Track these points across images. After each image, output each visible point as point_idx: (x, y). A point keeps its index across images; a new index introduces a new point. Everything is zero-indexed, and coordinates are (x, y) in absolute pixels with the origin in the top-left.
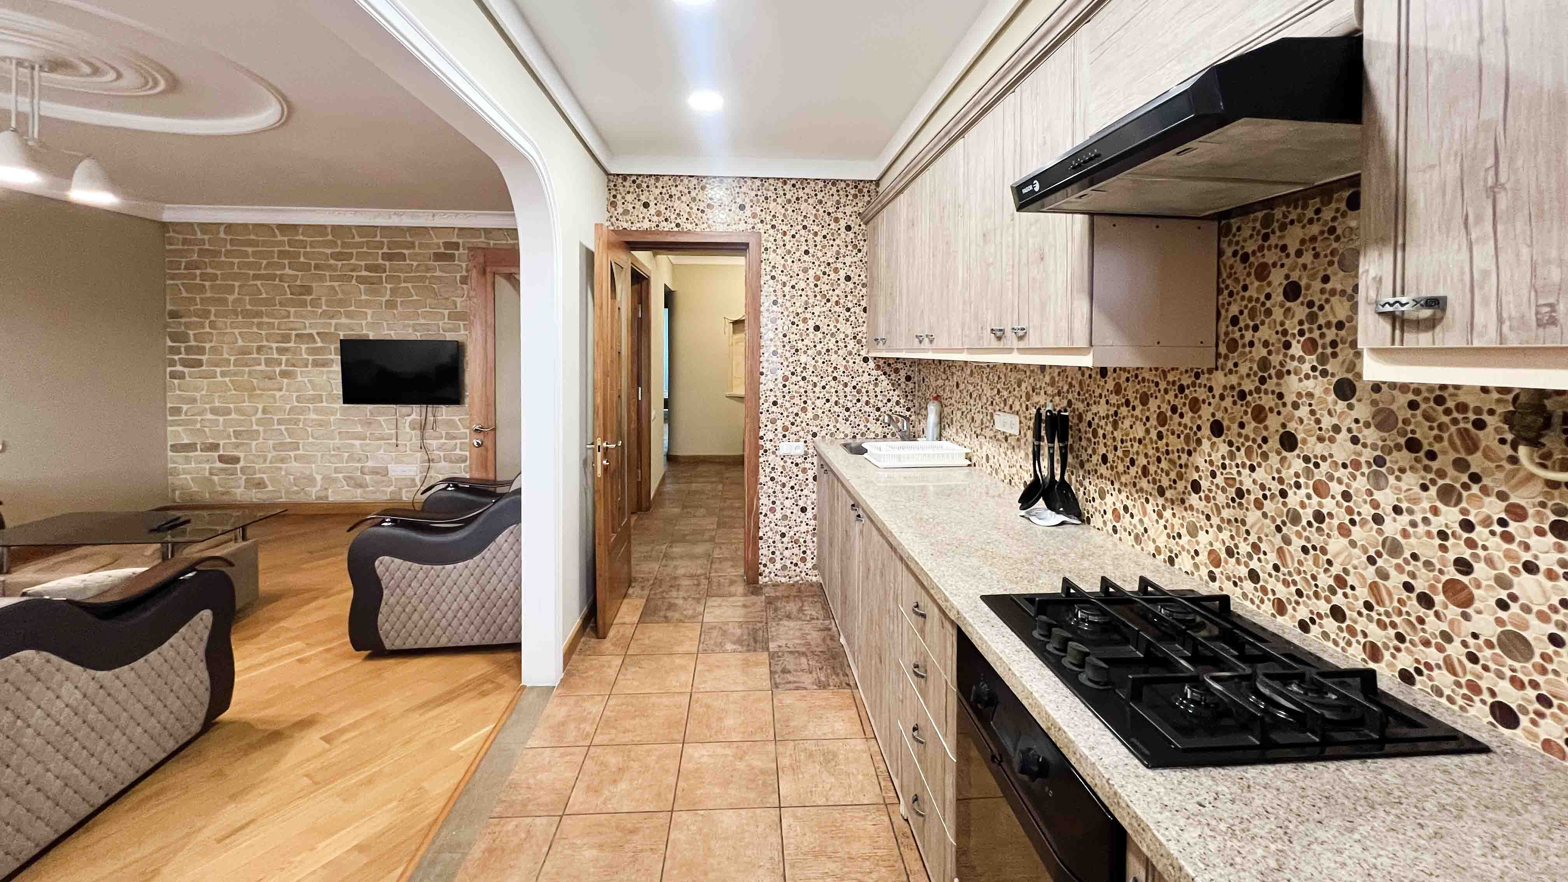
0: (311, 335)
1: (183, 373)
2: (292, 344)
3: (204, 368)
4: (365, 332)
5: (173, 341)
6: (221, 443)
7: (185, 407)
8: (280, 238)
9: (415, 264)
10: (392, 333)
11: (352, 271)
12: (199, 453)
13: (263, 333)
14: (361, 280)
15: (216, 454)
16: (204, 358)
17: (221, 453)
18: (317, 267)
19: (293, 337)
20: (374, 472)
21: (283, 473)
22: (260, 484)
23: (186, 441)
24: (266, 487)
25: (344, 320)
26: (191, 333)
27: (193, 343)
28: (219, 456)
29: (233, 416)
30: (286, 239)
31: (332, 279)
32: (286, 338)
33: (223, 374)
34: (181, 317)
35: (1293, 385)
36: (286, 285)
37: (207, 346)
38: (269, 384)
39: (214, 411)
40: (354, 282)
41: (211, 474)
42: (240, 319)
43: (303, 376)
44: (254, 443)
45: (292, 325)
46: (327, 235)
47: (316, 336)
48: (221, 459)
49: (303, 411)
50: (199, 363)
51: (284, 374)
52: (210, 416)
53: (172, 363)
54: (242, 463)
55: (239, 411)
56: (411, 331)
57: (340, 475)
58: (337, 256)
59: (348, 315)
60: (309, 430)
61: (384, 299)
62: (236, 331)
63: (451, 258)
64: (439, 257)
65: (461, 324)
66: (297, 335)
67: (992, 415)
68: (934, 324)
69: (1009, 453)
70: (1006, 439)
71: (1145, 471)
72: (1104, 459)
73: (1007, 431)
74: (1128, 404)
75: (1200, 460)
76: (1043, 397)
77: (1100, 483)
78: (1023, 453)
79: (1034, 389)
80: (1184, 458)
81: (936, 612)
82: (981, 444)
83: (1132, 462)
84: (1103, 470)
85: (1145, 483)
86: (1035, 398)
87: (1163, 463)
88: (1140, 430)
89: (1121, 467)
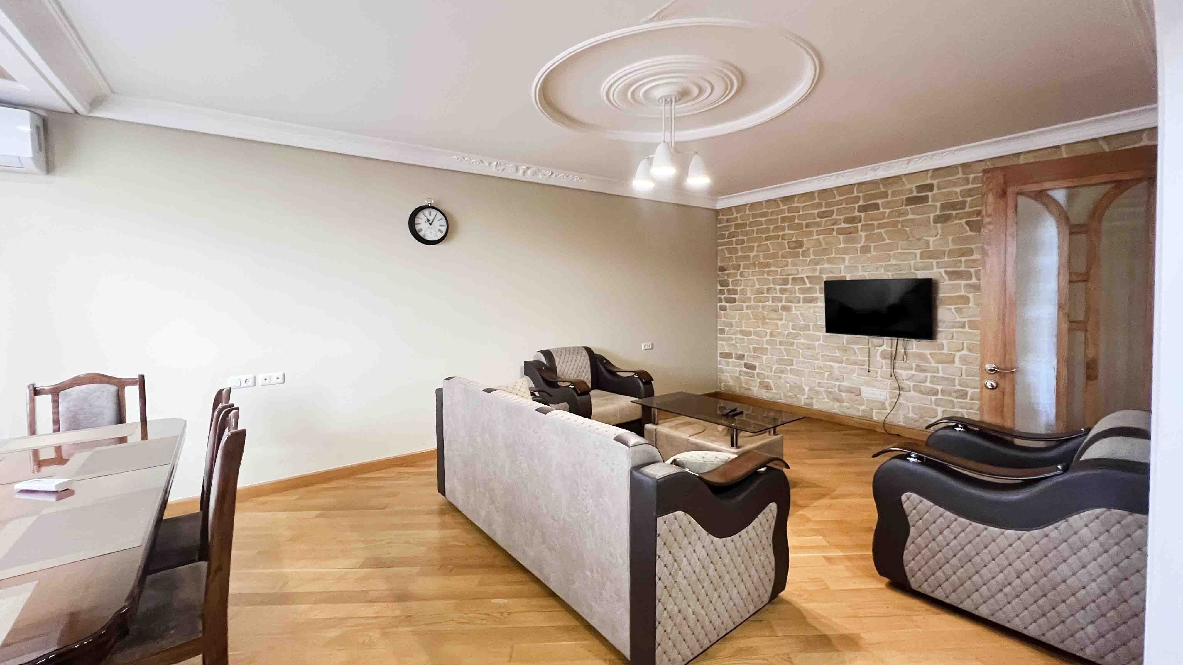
0: (803, 279)
1: (726, 306)
2: (789, 286)
3: (737, 303)
4: (843, 274)
5: (721, 286)
6: (746, 354)
7: (727, 329)
8: (782, 208)
9: (888, 211)
10: (866, 274)
11: (834, 224)
12: (733, 360)
13: (771, 278)
14: (841, 231)
15: (743, 362)
16: (737, 297)
17: (746, 361)
18: (807, 226)
19: (790, 281)
20: (849, 391)
21: (782, 381)
22: (767, 387)
23: (727, 351)
24: (771, 389)
25: (826, 266)
26: (730, 280)
27: (731, 287)
28: (745, 364)
29: (753, 337)
30: (786, 207)
31: (819, 233)
32: (785, 282)
33: (748, 308)
34: (725, 270)
36: (786, 242)
37: (739, 288)
38: (774, 315)
39: (742, 332)
40: (835, 234)
41: (740, 375)
42: (757, 269)
43: (797, 310)
44: (765, 357)
45: (790, 272)
46: (815, 199)
47: (806, 279)
48: (746, 366)
49: (796, 336)
50: (734, 300)
51: (784, 308)
52: (739, 336)
53: (720, 300)
54: (757, 371)
55: (757, 334)
56: (882, 271)
57: (822, 389)
58: (822, 215)
59: (830, 261)
60: (801, 351)
61: (859, 246)
62: (755, 278)
63: (925, 199)
64: (911, 201)
65: (934, 262)
66: (793, 279)
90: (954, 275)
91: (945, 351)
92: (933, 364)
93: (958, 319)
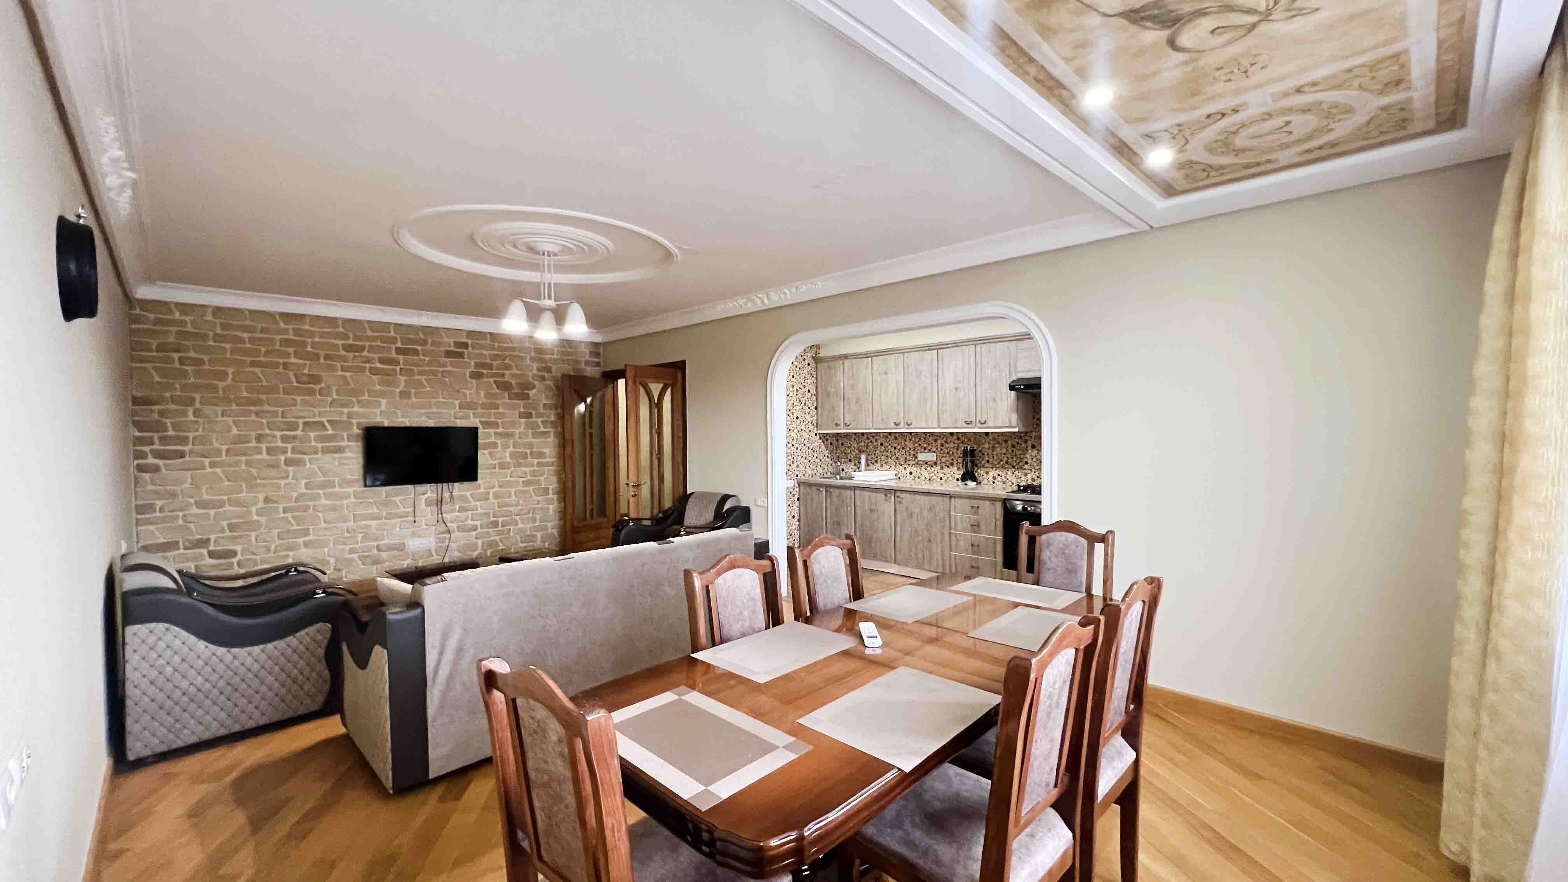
0: (321, 424)
1: (156, 465)
2: (298, 433)
3: (187, 458)
4: (378, 419)
5: (141, 430)
6: (212, 537)
7: (159, 503)
8: (282, 326)
9: (428, 359)
10: (406, 420)
11: (365, 362)
12: (182, 551)
13: (265, 421)
14: (374, 371)
15: (205, 551)
16: (186, 449)
17: (212, 549)
18: (327, 357)
19: (301, 426)
20: (391, 548)
23: (162, 540)
25: (356, 409)
26: (168, 422)
27: (170, 433)
28: (210, 552)
30: (290, 327)
31: (343, 369)
32: (293, 427)
33: (212, 465)
34: (154, 404)
36: (291, 373)
38: (273, 472)
39: (201, 505)
40: (367, 373)
43: (313, 463)
44: (253, 535)
45: (298, 414)
46: (337, 327)
47: (327, 424)
49: (316, 497)
50: (179, 454)
51: (290, 462)
53: (140, 455)
55: (234, 502)
56: (424, 418)
57: (355, 556)
58: (348, 348)
59: (361, 403)
60: (321, 515)
61: (397, 390)
62: (229, 419)
63: (460, 355)
64: (449, 354)
65: (471, 412)
66: (305, 423)
67: (914, 455)
68: (911, 418)
69: (929, 468)
70: (926, 463)
71: (1007, 462)
72: (988, 461)
73: (927, 460)
74: (999, 443)
75: (1028, 456)
76: (952, 445)
77: (986, 470)
78: (939, 467)
79: (946, 442)
80: (1022, 456)
81: (988, 503)
82: (905, 468)
83: (1001, 460)
84: (987, 465)
85: (1007, 466)
86: (947, 445)
87: (1015, 459)
88: (1004, 451)
89: (996, 463)
90: (488, 425)
91: (482, 490)
92: (473, 503)
93: (491, 462)
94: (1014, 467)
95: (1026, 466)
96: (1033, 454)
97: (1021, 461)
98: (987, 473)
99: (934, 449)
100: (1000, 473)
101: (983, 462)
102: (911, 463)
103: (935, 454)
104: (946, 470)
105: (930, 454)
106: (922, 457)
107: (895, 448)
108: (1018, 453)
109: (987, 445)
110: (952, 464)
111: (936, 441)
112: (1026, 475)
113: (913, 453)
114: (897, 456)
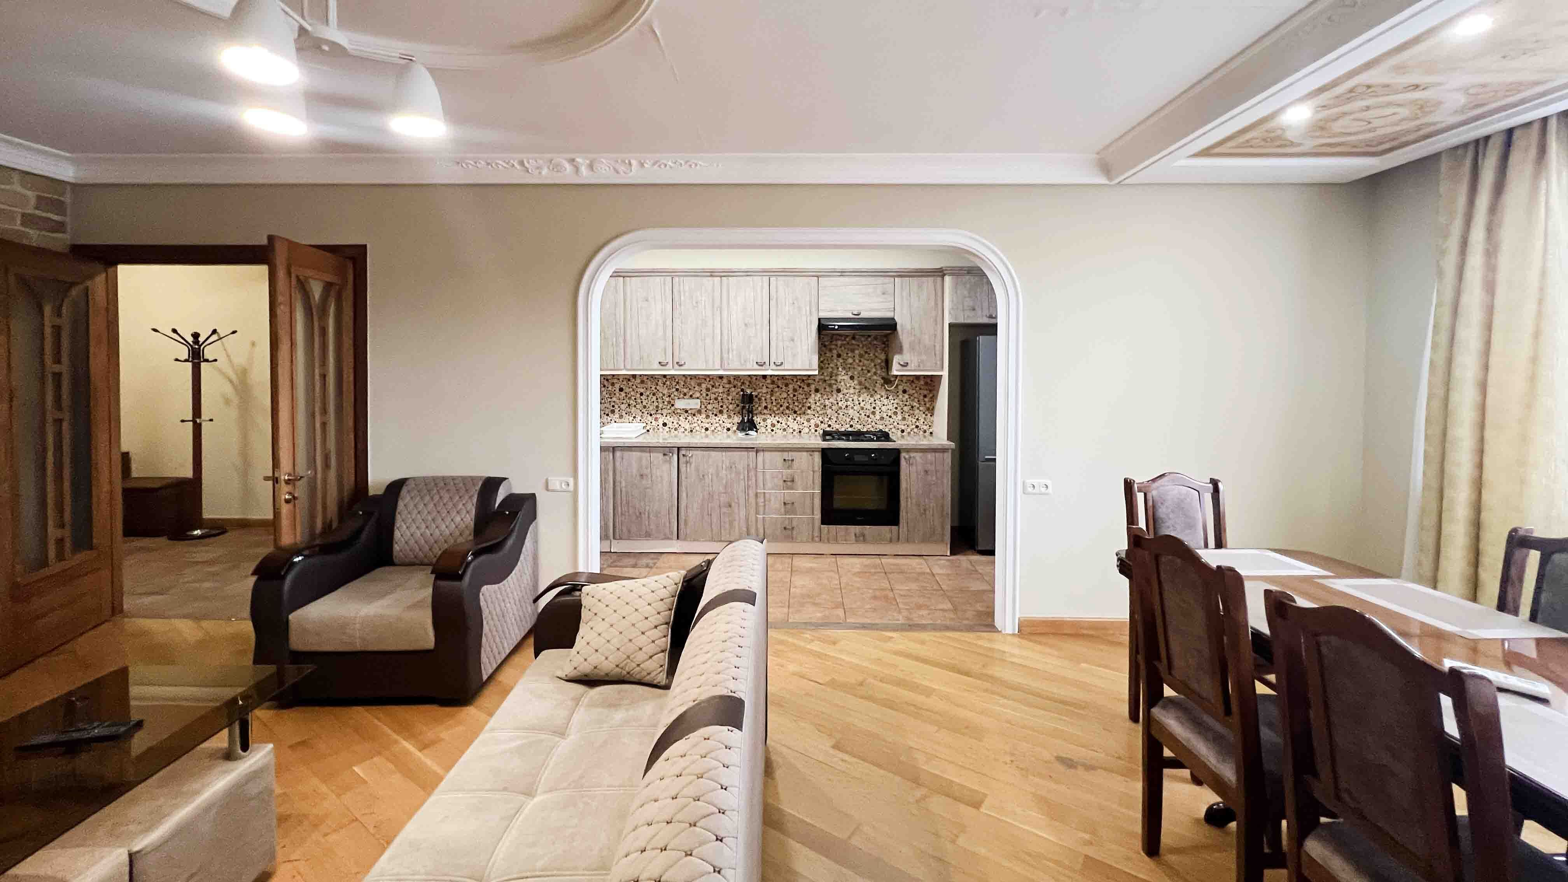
35: (840, 378)
67: (669, 402)
68: (683, 357)
69: (690, 418)
70: (687, 412)
71: (788, 408)
72: (766, 408)
73: (688, 408)
74: (778, 387)
75: (811, 400)
76: (721, 390)
77: (763, 417)
78: (704, 416)
79: (713, 386)
80: (805, 401)
81: (805, 453)
82: (656, 419)
83: (781, 406)
84: (765, 411)
85: (787, 412)
86: (714, 390)
87: (796, 404)
88: (785, 395)
89: (775, 409)
94: (795, 412)
95: (809, 411)
96: (817, 398)
97: (803, 406)
98: (764, 420)
99: (698, 395)
100: (780, 420)
101: (760, 409)
102: (665, 412)
103: (699, 400)
104: (713, 419)
105: (691, 401)
106: (680, 404)
107: (641, 394)
108: (800, 397)
109: (764, 390)
110: (721, 412)
111: (699, 385)
112: (808, 420)
113: (667, 399)
114: (644, 403)
